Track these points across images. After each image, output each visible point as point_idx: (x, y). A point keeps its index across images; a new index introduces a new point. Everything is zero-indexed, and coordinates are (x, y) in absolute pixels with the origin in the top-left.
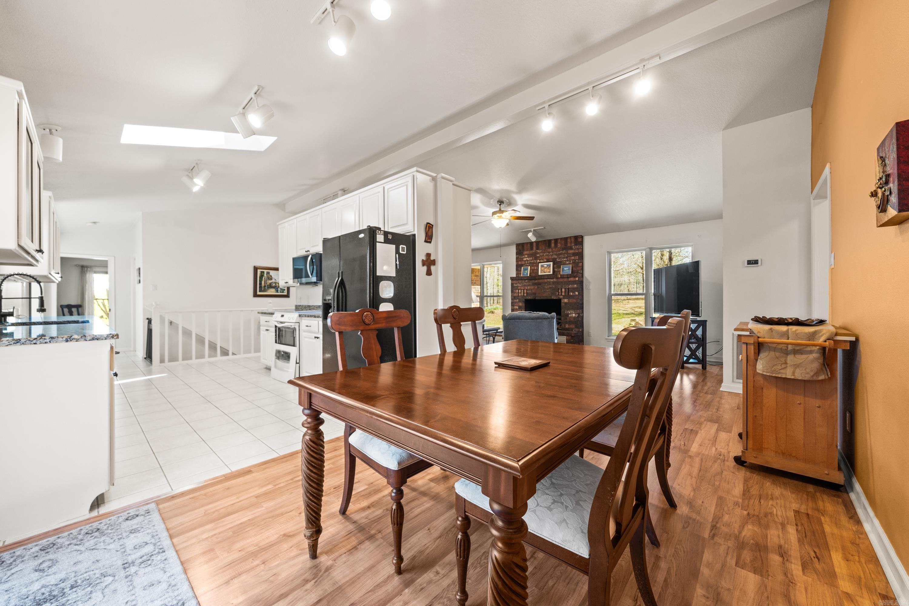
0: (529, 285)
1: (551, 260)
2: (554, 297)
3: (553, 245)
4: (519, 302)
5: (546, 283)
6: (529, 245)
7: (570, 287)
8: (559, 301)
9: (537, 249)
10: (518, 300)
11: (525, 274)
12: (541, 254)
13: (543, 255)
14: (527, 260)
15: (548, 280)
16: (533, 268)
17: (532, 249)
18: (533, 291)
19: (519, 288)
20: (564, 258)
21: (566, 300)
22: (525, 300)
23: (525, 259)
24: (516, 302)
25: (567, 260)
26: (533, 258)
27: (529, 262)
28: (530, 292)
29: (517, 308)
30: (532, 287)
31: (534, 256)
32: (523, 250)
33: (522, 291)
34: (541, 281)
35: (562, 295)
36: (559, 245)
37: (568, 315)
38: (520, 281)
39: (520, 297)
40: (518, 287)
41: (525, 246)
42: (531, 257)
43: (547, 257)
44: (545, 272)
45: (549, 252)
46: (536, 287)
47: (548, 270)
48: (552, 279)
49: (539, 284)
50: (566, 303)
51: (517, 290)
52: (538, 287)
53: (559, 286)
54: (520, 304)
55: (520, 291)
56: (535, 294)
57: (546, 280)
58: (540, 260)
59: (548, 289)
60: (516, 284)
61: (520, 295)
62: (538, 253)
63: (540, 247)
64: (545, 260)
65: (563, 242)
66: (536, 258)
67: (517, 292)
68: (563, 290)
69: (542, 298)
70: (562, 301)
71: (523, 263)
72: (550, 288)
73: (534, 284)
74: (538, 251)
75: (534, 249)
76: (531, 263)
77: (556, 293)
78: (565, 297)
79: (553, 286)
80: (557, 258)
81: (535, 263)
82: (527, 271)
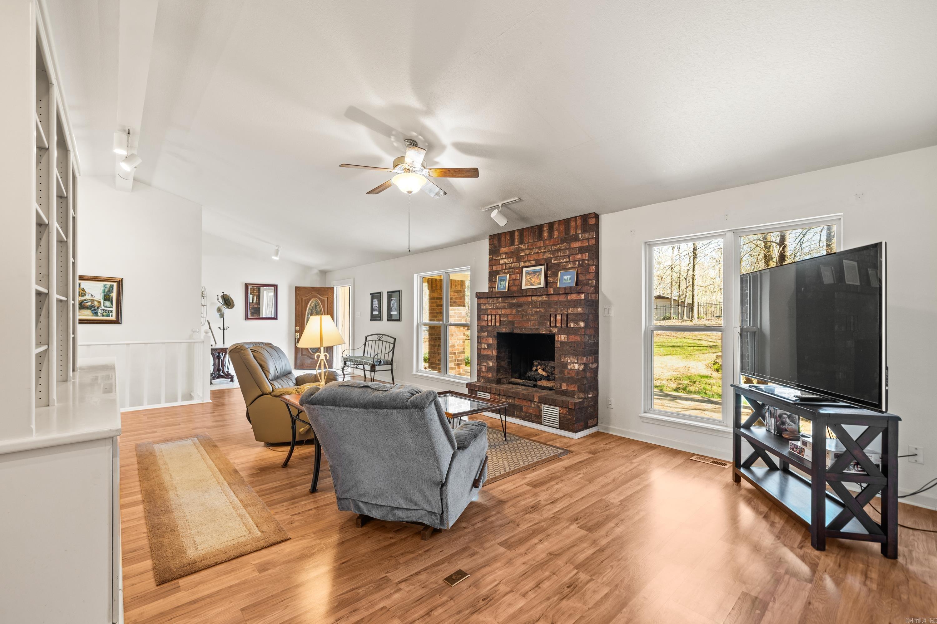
0: (504, 308)
1: (543, 262)
2: (542, 331)
3: (546, 234)
4: (488, 336)
5: (530, 303)
6: (508, 237)
7: (569, 312)
8: (551, 338)
9: (521, 242)
10: (486, 334)
11: (502, 287)
12: (527, 252)
13: (530, 254)
14: (506, 264)
15: (534, 298)
16: (514, 276)
17: (512, 243)
18: (510, 318)
19: (489, 312)
20: (564, 257)
21: (563, 338)
22: (498, 333)
23: (502, 262)
24: (484, 337)
25: (569, 262)
26: (515, 258)
27: (507, 266)
28: (505, 319)
29: (486, 347)
30: (508, 311)
31: (515, 255)
32: (500, 246)
33: (493, 317)
34: (522, 300)
35: (556, 327)
36: (556, 234)
37: (565, 365)
38: (490, 300)
39: (490, 329)
40: (486, 309)
41: (503, 239)
42: (510, 258)
43: (536, 257)
44: (531, 284)
45: (540, 248)
46: (514, 311)
47: (538, 281)
48: (539, 296)
49: (520, 305)
50: (562, 343)
51: (486, 316)
52: (518, 312)
53: (552, 310)
54: (490, 341)
55: (490, 318)
56: (512, 323)
57: (530, 299)
58: (525, 262)
59: (533, 315)
60: (485, 304)
61: (490, 324)
62: (523, 250)
63: (526, 240)
64: (533, 263)
65: (562, 228)
66: (519, 259)
67: (486, 319)
68: (559, 317)
69: (524, 331)
70: (556, 339)
71: (499, 268)
72: (536, 312)
73: (511, 306)
74: (522, 246)
75: (517, 243)
76: (510, 268)
77: (546, 323)
78: (560, 333)
79: (542, 310)
80: (551, 259)
81: (516, 268)
82: (504, 283)
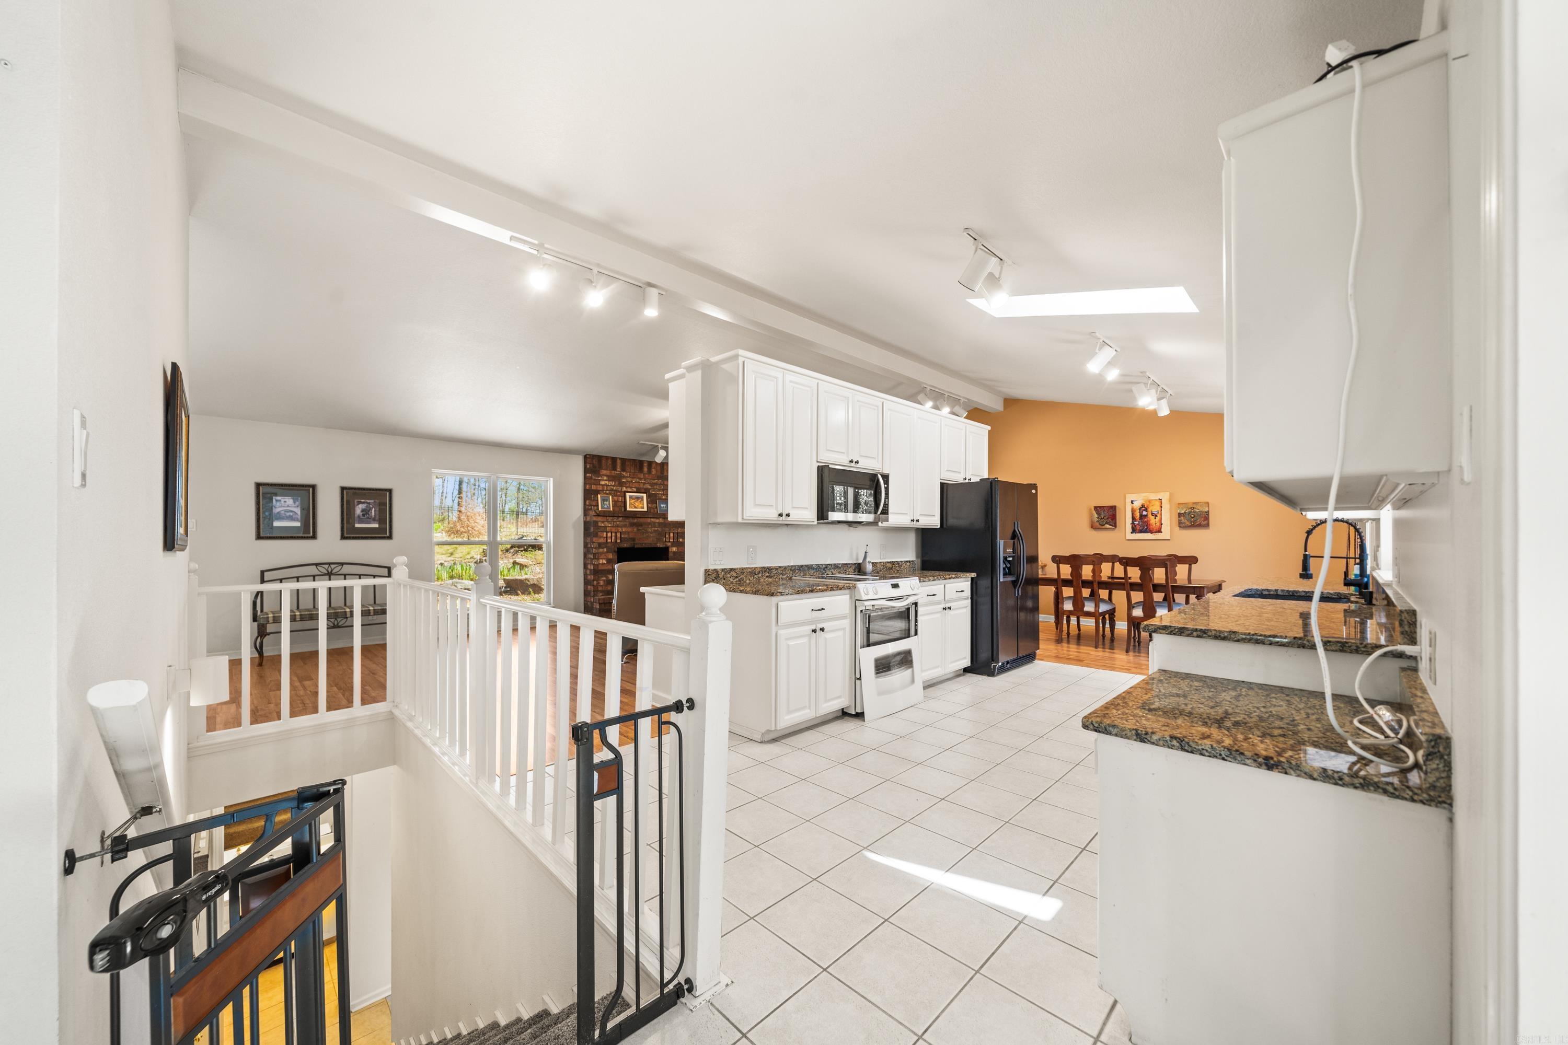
0: (625, 526)
1: (643, 491)
2: (660, 545)
3: (645, 469)
4: (608, 552)
5: (649, 524)
6: (610, 462)
7: (679, 531)
8: (667, 549)
9: (623, 470)
10: (605, 550)
11: (606, 507)
12: (629, 479)
13: (632, 482)
14: (607, 486)
15: (652, 520)
16: (616, 498)
17: (614, 468)
18: (631, 536)
19: (608, 529)
20: (660, 490)
21: (674, 549)
22: (618, 548)
23: (603, 483)
24: (602, 553)
25: (663, 494)
26: (617, 483)
27: (609, 488)
28: (626, 536)
29: (605, 562)
30: (629, 529)
31: (617, 479)
32: (601, 467)
33: (613, 534)
34: (642, 520)
35: (670, 542)
36: (654, 471)
38: (610, 519)
39: (609, 545)
40: (605, 527)
41: (603, 461)
42: (612, 481)
43: (637, 485)
44: (635, 507)
45: (640, 479)
46: (635, 529)
47: (641, 505)
48: (657, 518)
49: (640, 525)
50: (674, 553)
51: (605, 534)
52: (638, 530)
53: (667, 530)
54: (610, 556)
55: (609, 535)
56: (634, 539)
57: (649, 520)
58: (626, 487)
59: (651, 533)
60: (603, 522)
61: (609, 541)
62: (625, 477)
63: (628, 469)
64: (635, 490)
65: (659, 468)
66: (621, 484)
67: (605, 536)
68: (672, 535)
69: (644, 546)
70: (670, 550)
71: (600, 488)
72: (655, 531)
73: (632, 525)
74: (624, 474)
75: (619, 469)
76: (612, 490)
77: (663, 539)
78: (673, 544)
79: (659, 529)
80: (650, 489)
81: (619, 491)
82: (607, 503)
